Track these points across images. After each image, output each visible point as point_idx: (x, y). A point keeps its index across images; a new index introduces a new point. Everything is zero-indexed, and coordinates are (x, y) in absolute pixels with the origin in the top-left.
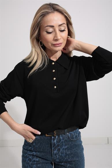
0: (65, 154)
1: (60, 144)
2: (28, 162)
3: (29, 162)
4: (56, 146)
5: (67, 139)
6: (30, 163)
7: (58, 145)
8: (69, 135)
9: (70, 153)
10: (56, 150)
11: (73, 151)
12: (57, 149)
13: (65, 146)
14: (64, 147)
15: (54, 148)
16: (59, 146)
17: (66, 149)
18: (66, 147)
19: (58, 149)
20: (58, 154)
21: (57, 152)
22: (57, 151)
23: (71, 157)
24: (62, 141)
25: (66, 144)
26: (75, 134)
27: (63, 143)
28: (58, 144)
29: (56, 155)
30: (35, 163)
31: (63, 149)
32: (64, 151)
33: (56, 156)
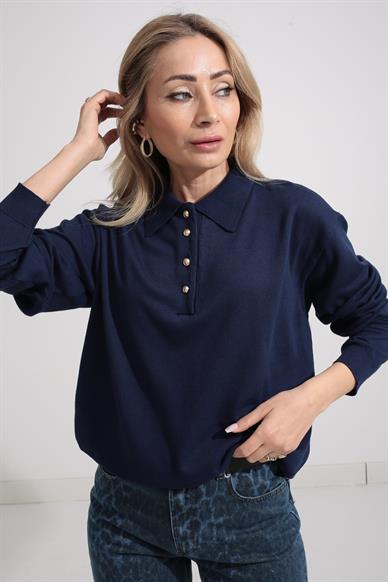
0: (218, 540)
1: (198, 506)
2: (101, 541)
3: (103, 544)
4: (184, 512)
5: (224, 494)
6: (107, 547)
7: (190, 509)
8: (234, 482)
9: (234, 537)
10: (185, 526)
11: (247, 533)
12: (189, 521)
13: (216, 517)
14: (213, 520)
15: (177, 517)
16: (194, 515)
17: (219, 526)
18: (221, 520)
19: (191, 523)
20: (192, 538)
21: (189, 532)
22: (188, 528)
23: (237, 550)
24: (204, 498)
25: (221, 509)
26: (260, 480)
27: (211, 506)
28: (189, 506)
29: (184, 538)
30: (121, 549)
31: (211, 525)
32: (212, 532)
33: (187, 544)
